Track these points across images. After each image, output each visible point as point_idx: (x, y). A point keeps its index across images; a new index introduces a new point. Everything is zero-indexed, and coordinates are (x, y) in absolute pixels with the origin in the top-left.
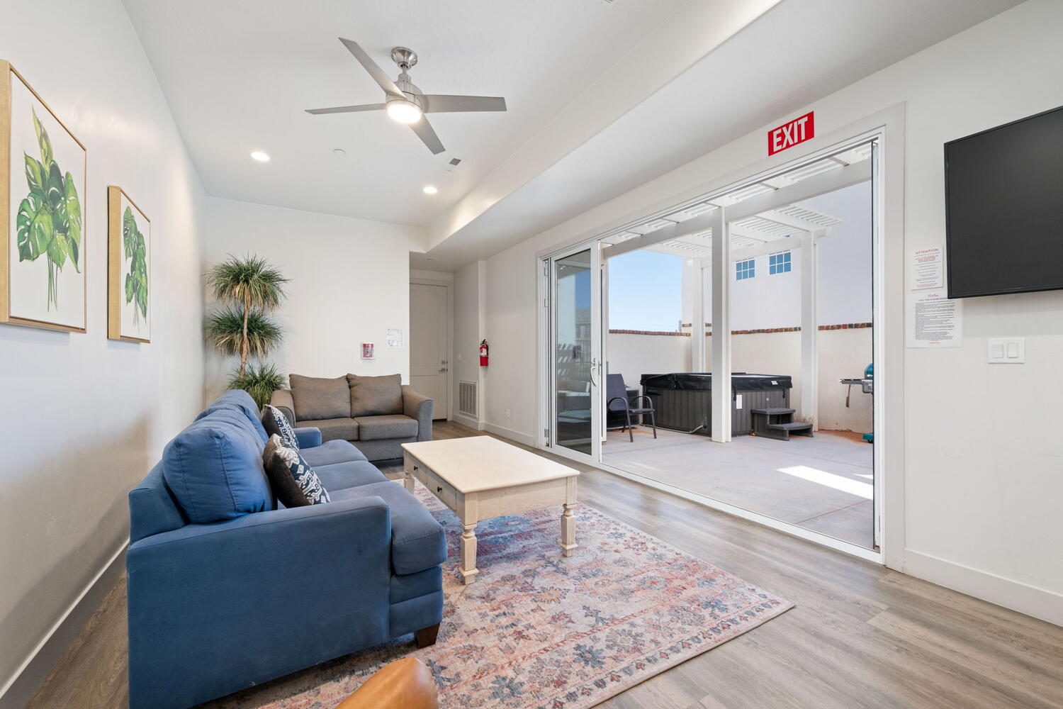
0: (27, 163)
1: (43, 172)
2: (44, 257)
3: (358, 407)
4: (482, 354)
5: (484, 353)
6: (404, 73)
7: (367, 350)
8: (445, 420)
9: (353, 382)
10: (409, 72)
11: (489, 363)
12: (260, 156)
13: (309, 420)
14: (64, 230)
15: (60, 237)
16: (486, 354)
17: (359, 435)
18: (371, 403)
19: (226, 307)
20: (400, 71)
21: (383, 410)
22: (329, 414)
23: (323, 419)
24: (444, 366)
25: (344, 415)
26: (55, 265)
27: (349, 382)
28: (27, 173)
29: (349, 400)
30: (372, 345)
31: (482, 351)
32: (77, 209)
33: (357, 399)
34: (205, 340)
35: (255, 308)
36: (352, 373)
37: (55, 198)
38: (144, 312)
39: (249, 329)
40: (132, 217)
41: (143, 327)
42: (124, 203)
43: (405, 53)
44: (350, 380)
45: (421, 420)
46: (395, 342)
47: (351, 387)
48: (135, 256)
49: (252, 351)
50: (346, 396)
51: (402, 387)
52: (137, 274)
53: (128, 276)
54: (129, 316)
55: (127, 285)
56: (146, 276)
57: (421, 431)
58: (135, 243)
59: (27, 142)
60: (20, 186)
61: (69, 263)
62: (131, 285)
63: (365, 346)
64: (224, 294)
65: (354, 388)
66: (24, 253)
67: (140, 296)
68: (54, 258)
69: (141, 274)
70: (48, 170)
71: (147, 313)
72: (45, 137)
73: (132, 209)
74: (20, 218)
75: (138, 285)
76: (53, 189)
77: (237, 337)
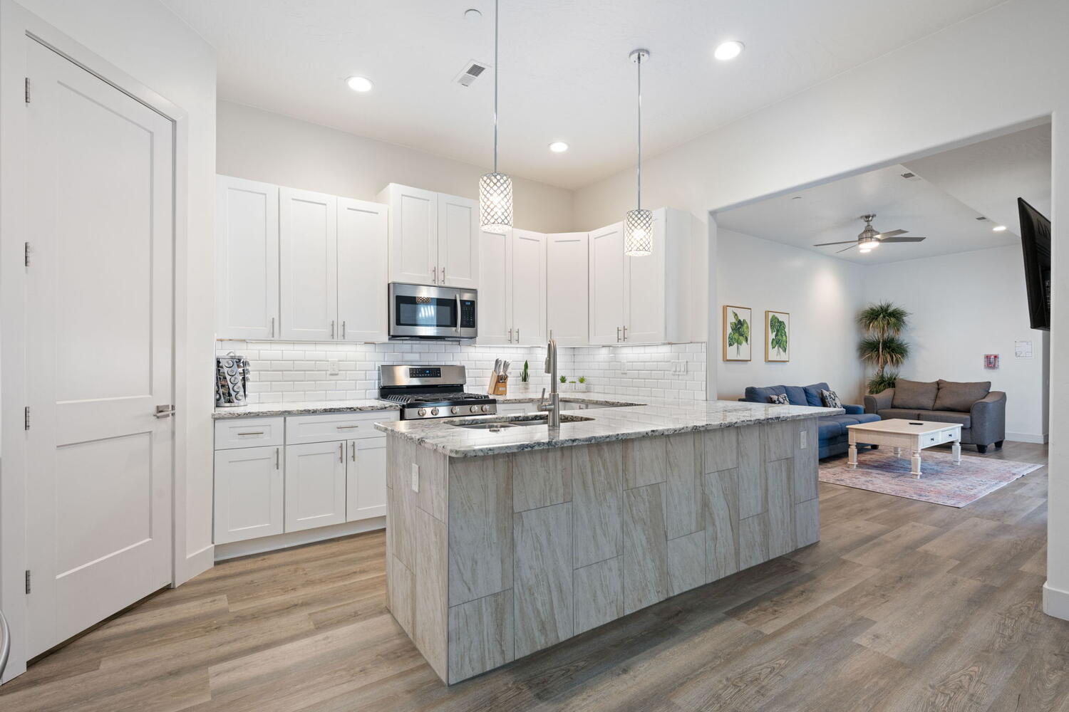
0: (731, 324)
1: (735, 324)
2: (736, 344)
3: (939, 404)
6: (869, 226)
7: (991, 362)
9: (941, 386)
13: (900, 408)
14: (742, 335)
15: (741, 338)
18: (948, 401)
20: (866, 224)
21: (959, 408)
22: (914, 406)
23: (911, 409)
25: (926, 408)
26: (739, 345)
28: (731, 327)
29: (934, 398)
30: (996, 357)
32: (748, 327)
33: (940, 398)
34: (862, 355)
36: (943, 379)
38: (785, 351)
39: (882, 348)
40: (776, 318)
41: (783, 356)
42: (771, 315)
43: (867, 217)
44: (939, 385)
45: (974, 417)
46: (1024, 353)
47: (939, 389)
48: (778, 331)
49: (885, 362)
50: (932, 396)
51: (989, 393)
52: (779, 337)
53: (773, 339)
54: (774, 353)
55: (772, 343)
56: (786, 336)
57: (974, 425)
58: (778, 327)
59: (731, 319)
60: (729, 330)
61: (744, 343)
62: (775, 342)
63: (988, 357)
64: (869, 328)
65: (941, 390)
66: (730, 345)
67: (781, 346)
68: (739, 343)
69: (782, 336)
70: (737, 322)
71: (787, 350)
72: (736, 315)
73: (776, 315)
74: (729, 337)
75: (780, 342)
76: (739, 327)
77: (874, 354)
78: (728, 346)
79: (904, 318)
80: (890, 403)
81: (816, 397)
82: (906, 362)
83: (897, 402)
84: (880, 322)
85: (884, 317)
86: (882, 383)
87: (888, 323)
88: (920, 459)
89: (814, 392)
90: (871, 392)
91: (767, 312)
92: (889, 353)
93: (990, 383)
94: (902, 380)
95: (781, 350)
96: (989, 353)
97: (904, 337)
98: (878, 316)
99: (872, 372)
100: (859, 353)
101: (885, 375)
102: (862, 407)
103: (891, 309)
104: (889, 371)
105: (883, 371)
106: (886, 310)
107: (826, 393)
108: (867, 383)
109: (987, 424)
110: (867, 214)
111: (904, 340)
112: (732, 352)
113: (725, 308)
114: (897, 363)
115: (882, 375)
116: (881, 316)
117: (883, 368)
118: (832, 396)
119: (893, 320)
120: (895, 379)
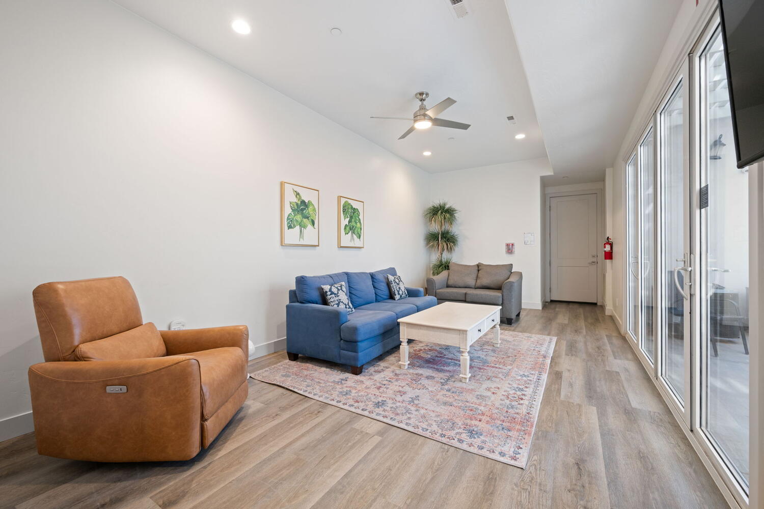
0: (290, 204)
1: (297, 204)
2: (298, 227)
3: (479, 283)
4: (605, 249)
5: (608, 248)
6: (422, 104)
7: (510, 249)
8: (595, 304)
9: (480, 267)
10: (425, 103)
11: (613, 258)
12: (427, 154)
13: (452, 287)
14: (308, 218)
15: (305, 220)
16: (609, 249)
17: (465, 298)
18: (485, 281)
19: (435, 227)
20: (420, 103)
21: (492, 286)
22: (462, 285)
23: (460, 287)
24: (594, 260)
25: (470, 287)
26: (303, 229)
27: (478, 268)
28: (291, 206)
29: (476, 278)
30: (512, 245)
31: (605, 247)
32: (314, 210)
33: (479, 278)
34: (428, 244)
35: (446, 227)
36: (482, 263)
37: (302, 210)
38: (359, 237)
39: (441, 238)
40: (349, 204)
41: (357, 242)
42: (343, 201)
43: (421, 94)
44: (479, 267)
45: (504, 294)
46: (529, 242)
47: (478, 271)
48: (351, 217)
49: (443, 250)
50: (474, 276)
51: (511, 273)
52: (353, 224)
53: (346, 225)
54: (346, 239)
55: (345, 228)
56: (360, 223)
57: (504, 302)
58: (351, 213)
59: (291, 198)
60: (288, 211)
61: (310, 226)
62: (348, 228)
63: (508, 245)
64: (432, 221)
65: (480, 271)
66: (290, 227)
67: (356, 231)
68: (303, 226)
69: (356, 223)
70: (299, 203)
71: (362, 237)
72: (298, 194)
73: (350, 201)
74: (288, 219)
75: (354, 228)
76: (302, 207)
77: (436, 243)
78: (286, 228)
79: (455, 215)
80: (446, 283)
81: (382, 282)
82: (456, 249)
83: (451, 282)
84: (439, 217)
85: (442, 213)
86: (441, 266)
87: (445, 218)
88: (468, 358)
89: (380, 277)
90: (434, 274)
91: (340, 197)
92: (445, 242)
93: (512, 265)
94: (454, 263)
95: (355, 236)
96: (509, 242)
97: (455, 230)
98: (437, 212)
99: (435, 258)
100: (425, 242)
101: (443, 260)
102: (422, 290)
103: (447, 207)
104: (446, 256)
105: (441, 256)
106: (444, 207)
107: (391, 278)
108: (432, 265)
109: (513, 300)
110: (421, 91)
111: (455, 232)
112: (292, 235)
113: (282, 184)
114: (450, 250)
115: (441, 260)
116: (440, 211)
117: (442, 254)
118: (397, 281)
119: (448, 215)
120: (449, 263)
